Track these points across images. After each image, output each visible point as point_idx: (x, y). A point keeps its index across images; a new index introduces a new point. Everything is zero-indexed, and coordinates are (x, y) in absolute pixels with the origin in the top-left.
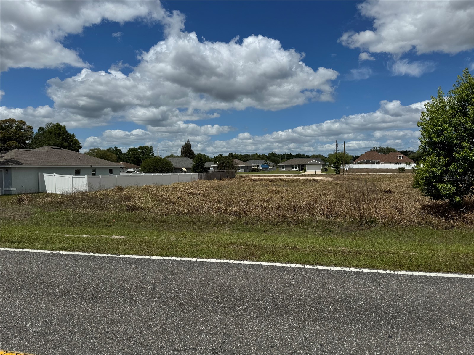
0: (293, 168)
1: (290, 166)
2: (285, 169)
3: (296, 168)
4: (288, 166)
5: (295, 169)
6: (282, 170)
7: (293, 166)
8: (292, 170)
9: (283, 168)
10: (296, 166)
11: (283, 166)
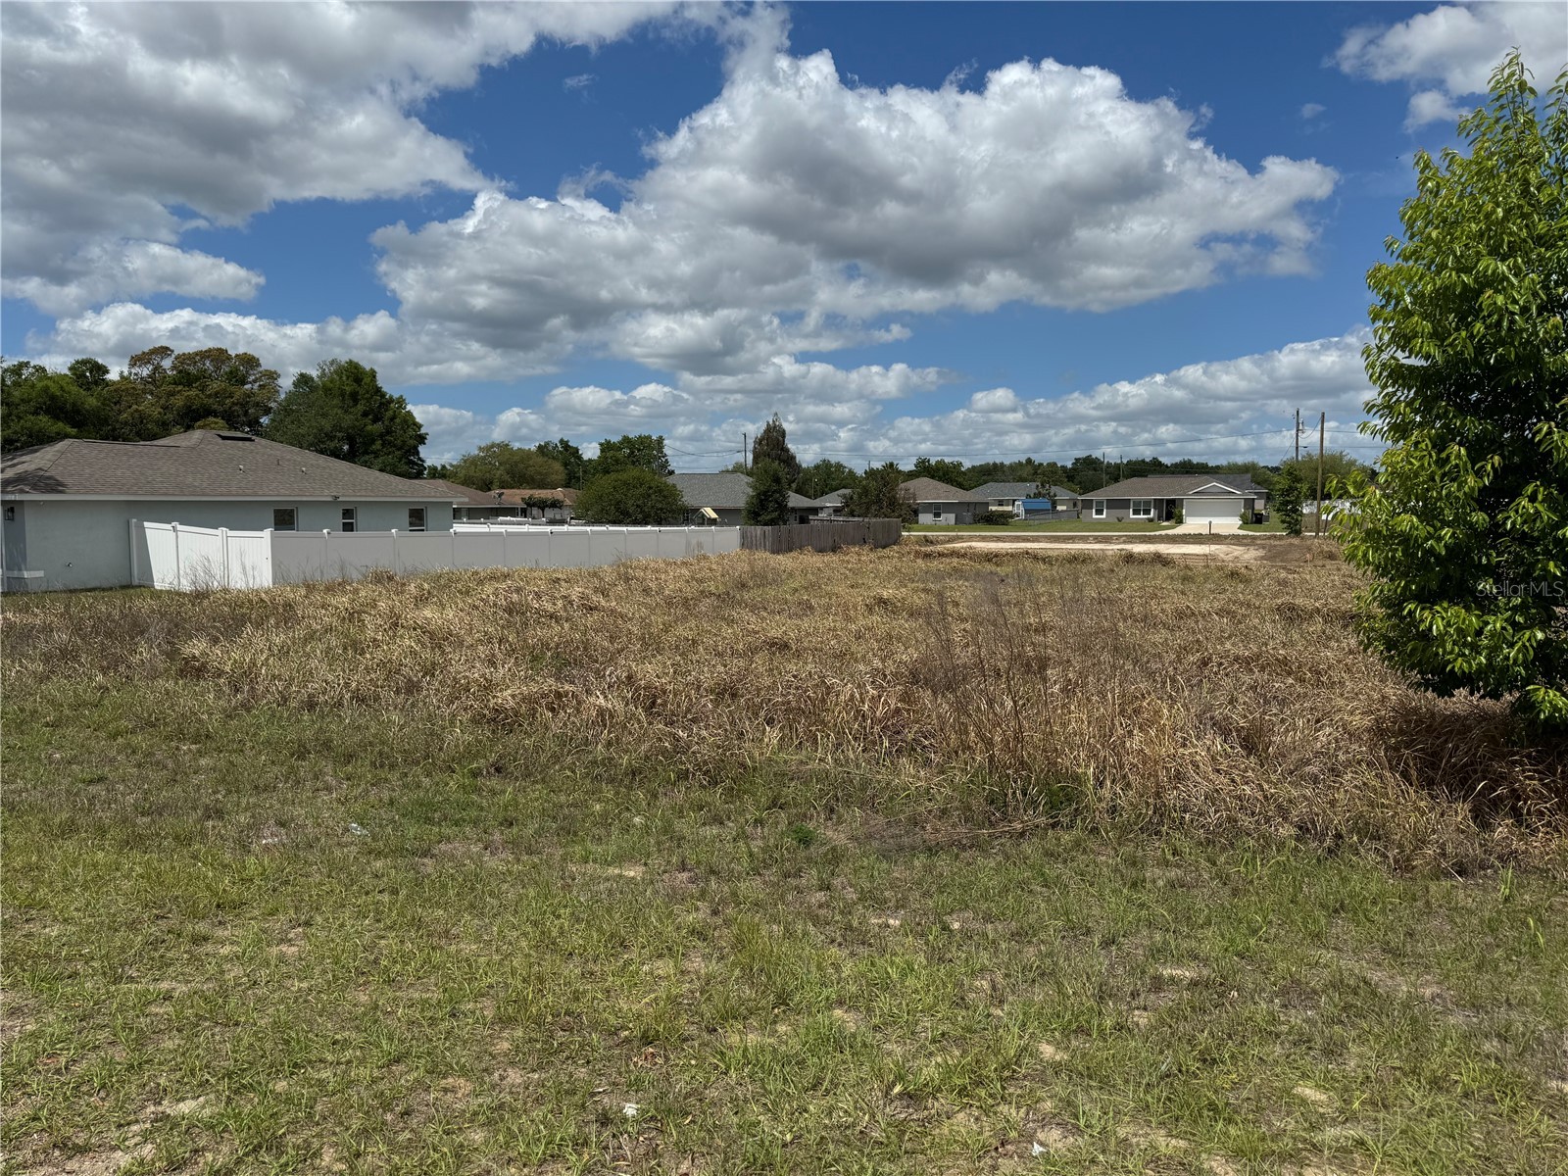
0: (1136, 512)
1: (1123, 504)
2: (1104, 516)
3: (1147, 512)
4: (1113, 504)
5: (1142, 516)
6: (1094, 516)
7: (1137, 503)
8: (1132, 516)
9: (1100, 512)
10: (1147, 503)
11: (1100, 503)
